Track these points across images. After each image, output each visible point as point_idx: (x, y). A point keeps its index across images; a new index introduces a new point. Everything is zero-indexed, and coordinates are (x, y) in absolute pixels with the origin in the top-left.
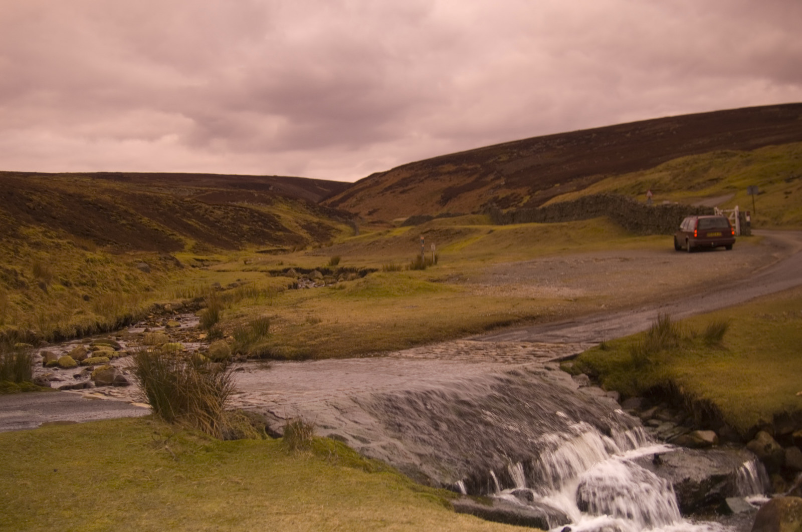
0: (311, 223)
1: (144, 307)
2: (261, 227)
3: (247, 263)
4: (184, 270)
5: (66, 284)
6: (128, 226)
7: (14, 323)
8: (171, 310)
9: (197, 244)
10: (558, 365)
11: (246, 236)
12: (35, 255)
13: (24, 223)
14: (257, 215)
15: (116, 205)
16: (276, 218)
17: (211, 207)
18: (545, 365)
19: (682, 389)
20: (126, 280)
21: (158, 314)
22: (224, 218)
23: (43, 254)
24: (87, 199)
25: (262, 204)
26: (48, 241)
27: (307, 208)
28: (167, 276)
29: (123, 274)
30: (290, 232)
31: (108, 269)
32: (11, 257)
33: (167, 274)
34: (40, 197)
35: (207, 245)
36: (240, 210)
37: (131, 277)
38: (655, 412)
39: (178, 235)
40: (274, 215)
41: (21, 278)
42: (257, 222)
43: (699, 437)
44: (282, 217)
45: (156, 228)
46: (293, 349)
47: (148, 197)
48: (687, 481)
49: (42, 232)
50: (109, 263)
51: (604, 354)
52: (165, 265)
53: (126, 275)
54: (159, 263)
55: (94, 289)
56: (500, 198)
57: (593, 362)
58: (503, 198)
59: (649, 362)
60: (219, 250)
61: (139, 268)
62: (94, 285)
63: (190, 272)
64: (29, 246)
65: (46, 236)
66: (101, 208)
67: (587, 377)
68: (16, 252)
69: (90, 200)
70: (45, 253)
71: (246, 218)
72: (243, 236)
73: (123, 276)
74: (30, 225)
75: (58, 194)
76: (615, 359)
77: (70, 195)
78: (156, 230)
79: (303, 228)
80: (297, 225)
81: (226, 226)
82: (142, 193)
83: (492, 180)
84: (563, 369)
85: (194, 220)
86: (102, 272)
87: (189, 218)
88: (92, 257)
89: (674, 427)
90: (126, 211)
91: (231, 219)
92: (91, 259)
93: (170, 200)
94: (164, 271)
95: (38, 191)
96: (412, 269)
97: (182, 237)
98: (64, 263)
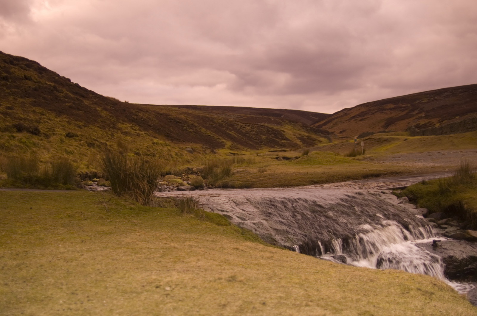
0: (303, 136)
1: (180, 169)
2: (273, 137)
3: (258, 155)
4: (216, 154)
5: (137, 154)
6: (193, 133)
7: (96, 168)
8: (197, 171)
9: (232, 145)
10: (391, 191)
11: (263, 142)
12: (123, 138)
13: (121, 121)
14: (271, 130)
15: (187, 121)
16: (283, 133)
17: (244, 125)
18: (382, 191)
19: (465, 206)
20: (176, 155)
21: (188, 173)
22: (251, 131)
23: (128, 138)
24: (170, 117)
25: (276, 125)
26: (133, 132)
27: (303, 128)
28: (204, 157)
29: (174, 152)
30: (291, 141)
31: (166, 149)
32: (109, 138)
33: (204, 156)
34: (143, 114)
35: (239, 146)
36: (261, 127)
37: (179, 154)
38: (447, 221)
39: (222, 139)
40: (282, 130)
41: (109, 147)
42: (271, 134)
43: (468, 234)
44: (286, 132)
45: (209, 134)
46: (241, 183)
47: (207, 117)
48: (451, 257)
49: (130, 127)
50: (167, 145)
51: (422, 187)
52: (204, 151)
53: (176, 153)
54: (201, 150)
55: (154, 158)
56: (421, 124)
57: (415, 191)
58: (423, 125)
59: (450, 191)
60: (246, 149)
61: (186, 151)
62: (154, 156)
63: (219, 156)
64: (122, 134)
65: (132, 129)
66: (178, 122)
67: (407, 198)
68: (112, 135)
69: (172, 117)
70: (130, 138)
71: (264, 131)
72: (262, 142)
73: (174, 153)
74: (124, 123)
75: (154, 113)
76: (429, 189)
77: (161, 114)
78: (209, 136)
79: (298, 139)
80: (295, 137)
81: (252, 136)
82: (204, 115)
83: (417, 114)
84: (393, 194)
85: (233, 132)
86: (161, 150)
87: (230, 130)
88: (157, 141)
89: (458, 229)
90: (192, 124)
91: (256, 132)
92: (156, 142)
93: (220, 120)
94: (203, 154)
95: (143, 111)
96: (348, 156)
97: (224, 141)
98: (139, 143)
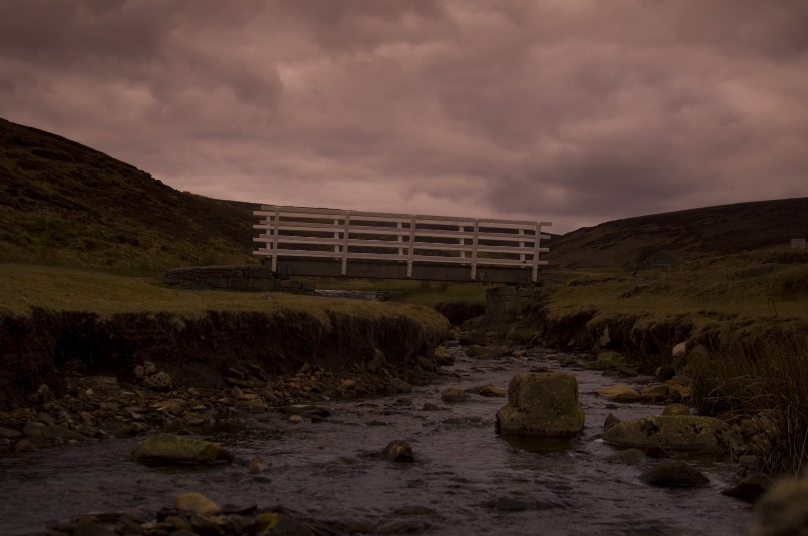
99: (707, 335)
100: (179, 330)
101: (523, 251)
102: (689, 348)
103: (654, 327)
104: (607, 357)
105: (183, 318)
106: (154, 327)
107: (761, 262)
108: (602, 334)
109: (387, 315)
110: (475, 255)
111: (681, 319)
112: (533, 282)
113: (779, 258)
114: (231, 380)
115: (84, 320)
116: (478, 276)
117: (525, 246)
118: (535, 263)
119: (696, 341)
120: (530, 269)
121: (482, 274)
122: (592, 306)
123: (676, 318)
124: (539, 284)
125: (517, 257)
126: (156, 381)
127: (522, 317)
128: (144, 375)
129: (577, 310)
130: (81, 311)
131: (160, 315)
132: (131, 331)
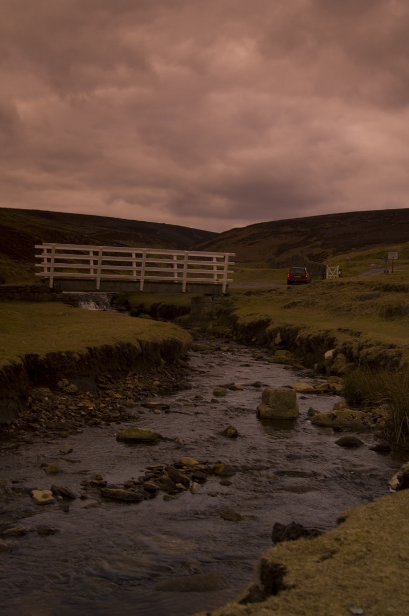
99: (345, 348)
100: (77, 360)
101: (215, 271)
102: (335, 354)
103: (311, 337)
104: (282, 354)
105: (78, 354)
106: (65, 360)
107: (372, 289)
108: (276, 337)
109: (165, 338)
110: (185, 275)
111: (329, 334)
112: (223, 293)
113: (383, 287)
114: (101, 385)
115: (32, 358)
116: (187, 290)
117: (217, 269)
118: (224, 281)
119: (339, 351)
120: (220, 285)
121: (189, 288)
122: (267, 315)
123: (324, 332)
124: (227, 295)
125: (211, 276)
126: (70, 389)
127: (216, 317)
128: (63, 386)
129: (257, 318)
130: (30, 354)
131: (67, 353)
132: (55, 363)
